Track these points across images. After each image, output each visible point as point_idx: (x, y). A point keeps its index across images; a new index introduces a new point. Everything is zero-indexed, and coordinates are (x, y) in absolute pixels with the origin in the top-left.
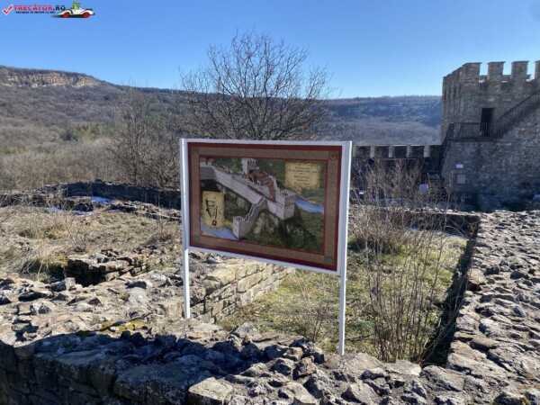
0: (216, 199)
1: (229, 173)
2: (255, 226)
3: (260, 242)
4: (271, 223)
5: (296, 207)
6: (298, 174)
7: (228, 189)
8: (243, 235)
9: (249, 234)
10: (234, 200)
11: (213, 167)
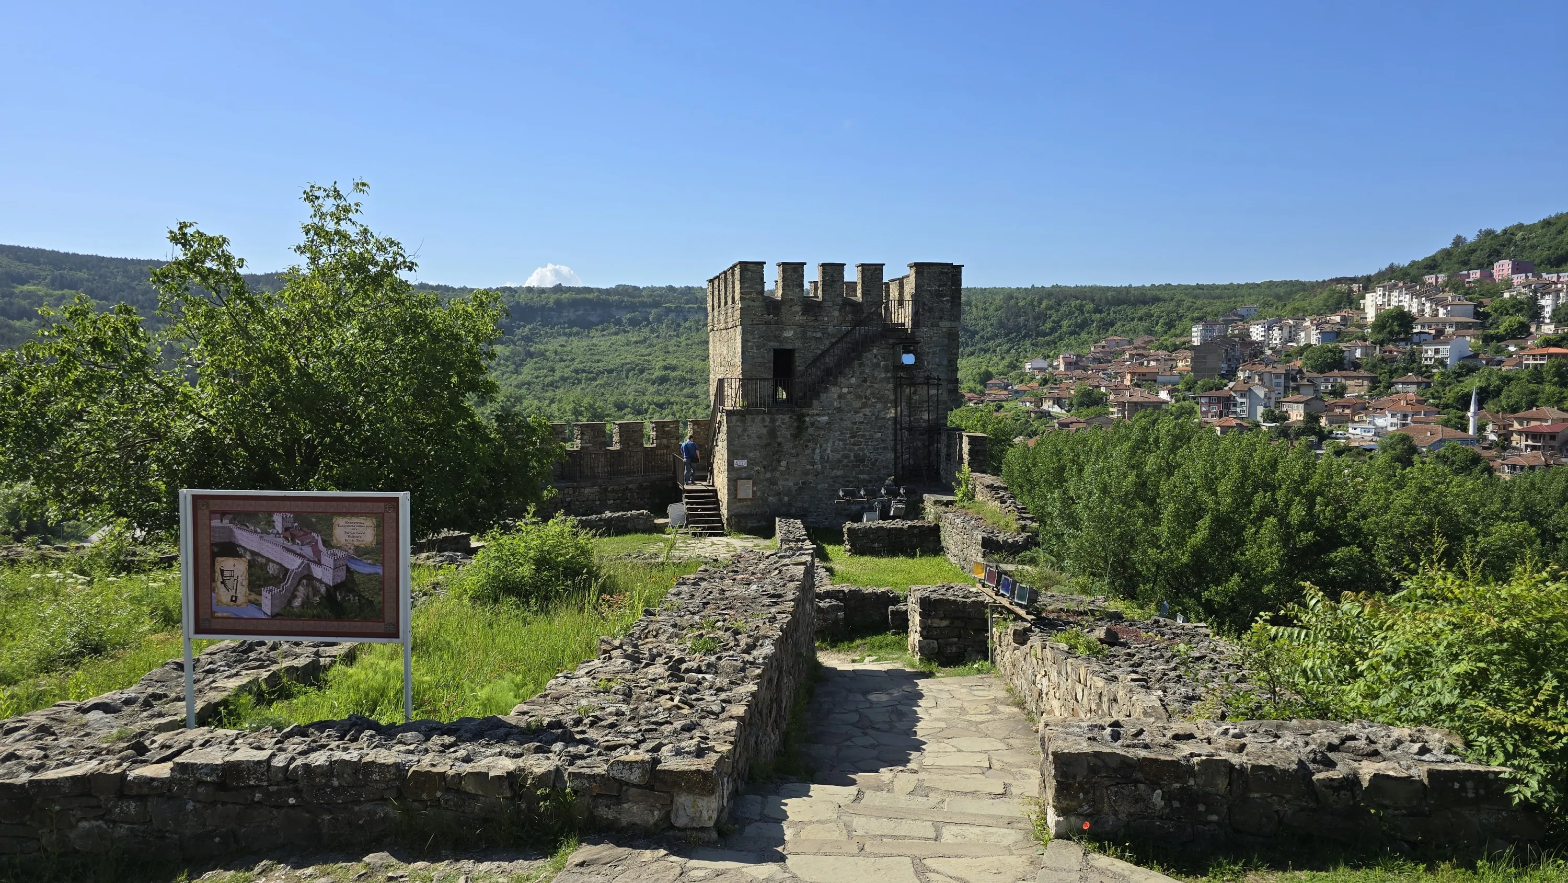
0: (236, 567)
1: (256, 532)
2: (294, 597)
3: (299, 617)
4: (316, 591)
5: (348, 569)
6: (348, 530)
7: (253, 553)
8: (276, 610)
9: (285, 608)
10: (263, 567)
11: (231, 525)
